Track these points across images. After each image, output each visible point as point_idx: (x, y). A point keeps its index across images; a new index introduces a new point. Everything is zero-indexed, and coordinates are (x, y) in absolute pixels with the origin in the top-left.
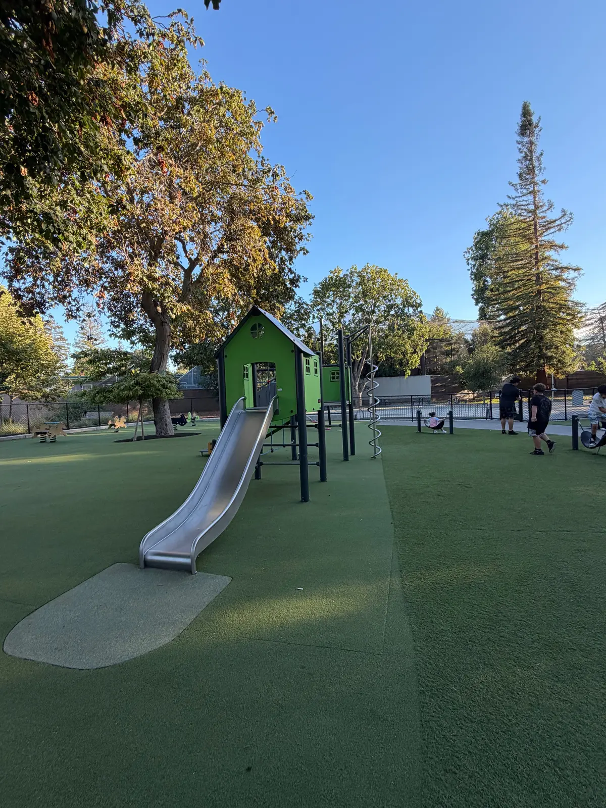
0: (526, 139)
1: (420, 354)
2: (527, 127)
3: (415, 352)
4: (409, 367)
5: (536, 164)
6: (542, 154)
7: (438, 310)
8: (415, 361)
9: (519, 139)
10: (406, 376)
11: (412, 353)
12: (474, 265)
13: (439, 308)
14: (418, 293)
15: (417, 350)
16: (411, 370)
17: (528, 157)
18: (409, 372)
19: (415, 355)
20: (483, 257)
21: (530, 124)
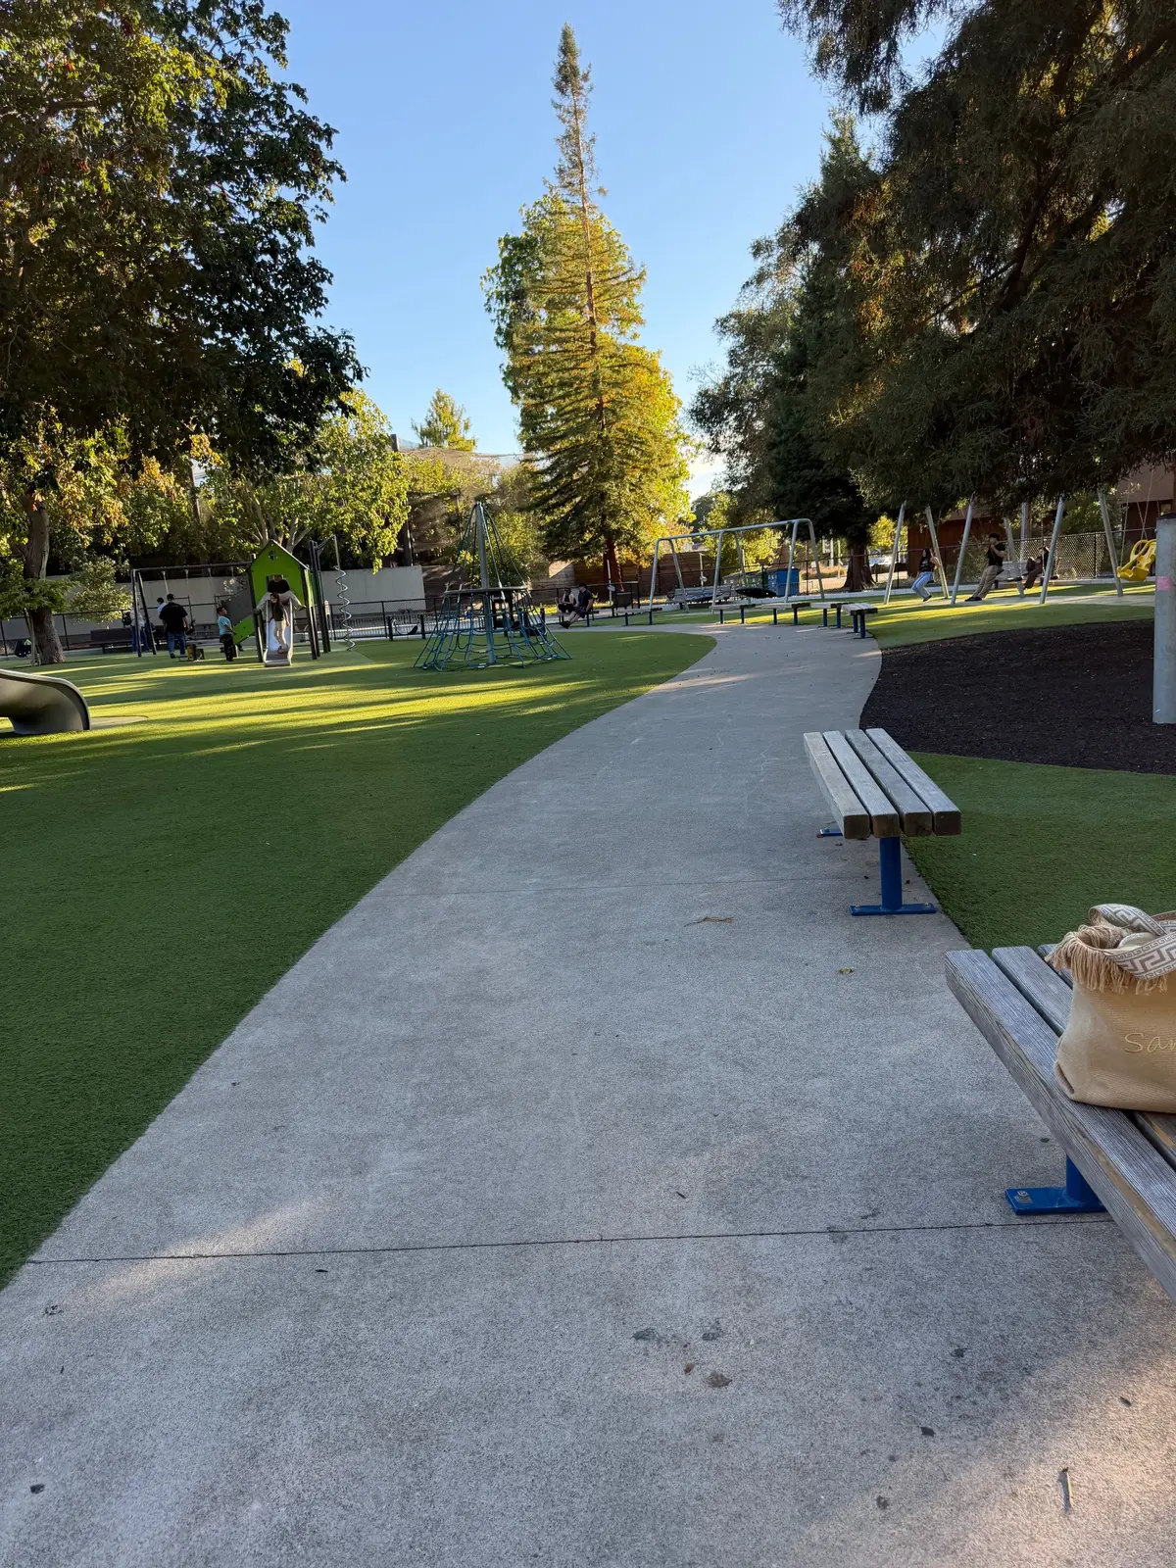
0: (567, 102)
1: (398, 527)
2: (568, 77)
3: (387, 524)
4: (378, 553)
5: (584, 156)
6: (593, 140)
7: (440, 398)
8: (389, 542)
9: (556, 96)
10: (376, 570)
11: (382, 528)
12: (503, 312)
13: (442, 393)
14: (384, 411)
15: (391, 520)
16: (384, 558)
17: (572, 138)
18: (379, 562)
19: (387, 531)
20: (519, 295)
21: (575, 72)
